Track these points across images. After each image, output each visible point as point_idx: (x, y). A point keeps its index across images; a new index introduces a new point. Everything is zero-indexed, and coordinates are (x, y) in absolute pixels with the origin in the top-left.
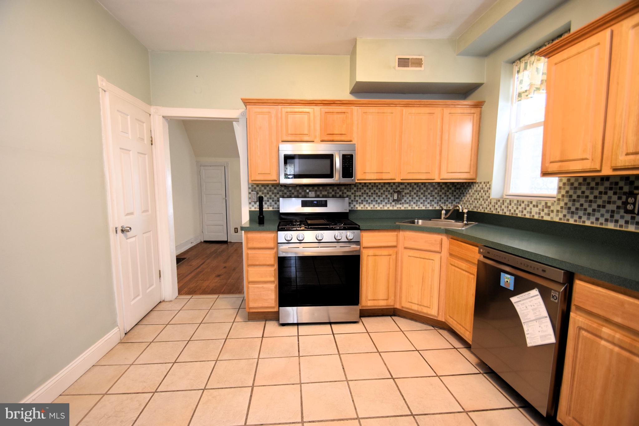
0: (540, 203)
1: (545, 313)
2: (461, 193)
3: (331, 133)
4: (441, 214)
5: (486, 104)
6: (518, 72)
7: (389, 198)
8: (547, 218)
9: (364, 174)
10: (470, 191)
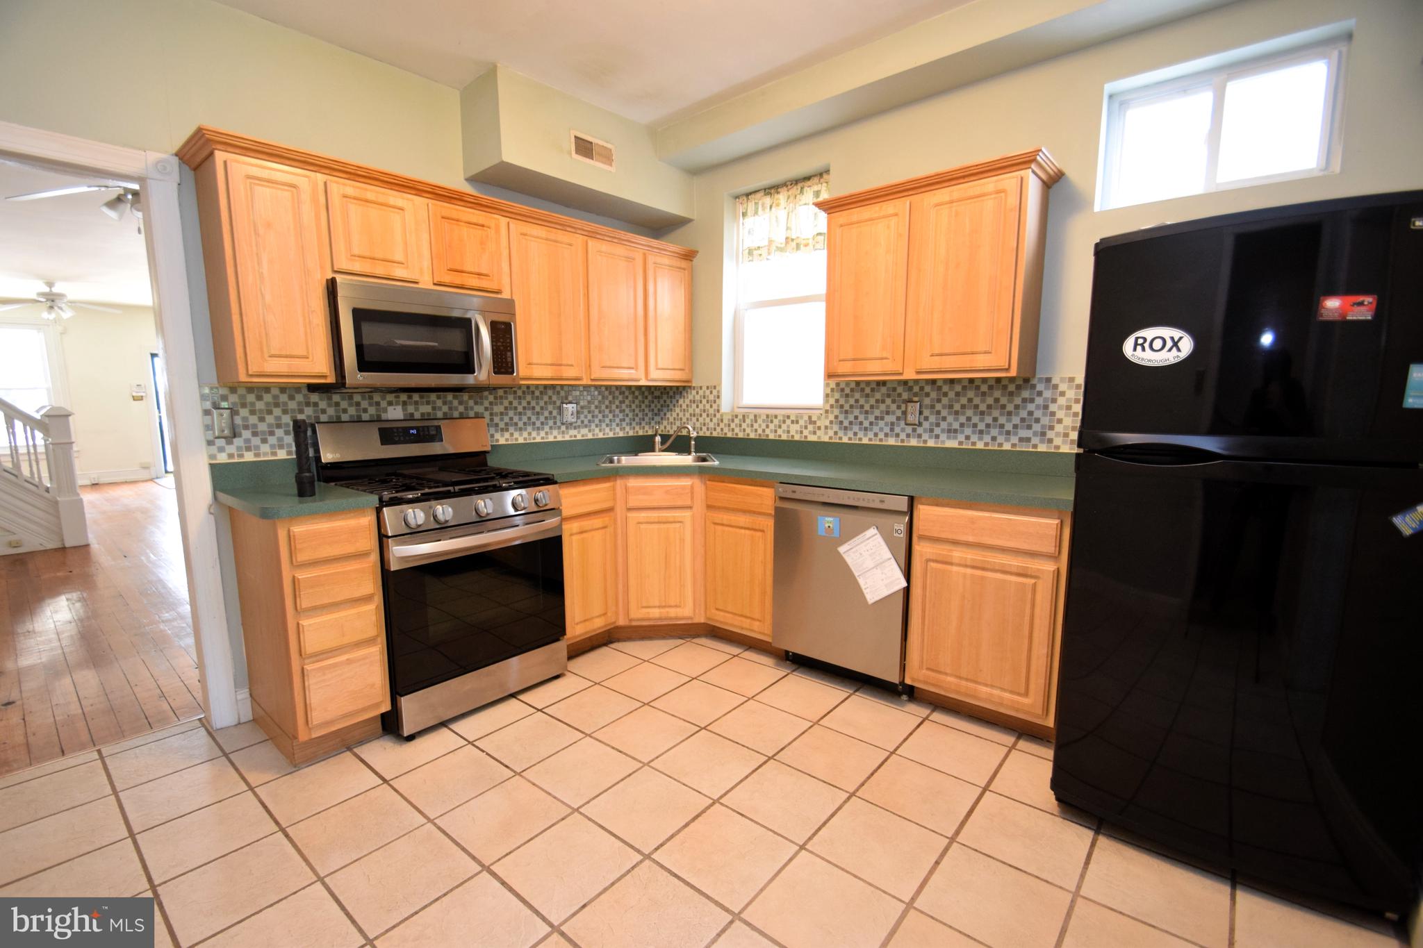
0: (802, 417)
1: (889, 555)
2: (662, 406)
3: (459, 268)
4: (654, 443)
5: (699, 255)
6: (744, 215)
7: (555, 418)
8: (812, 438)
9: (529, 366)
10: (681, 401)
